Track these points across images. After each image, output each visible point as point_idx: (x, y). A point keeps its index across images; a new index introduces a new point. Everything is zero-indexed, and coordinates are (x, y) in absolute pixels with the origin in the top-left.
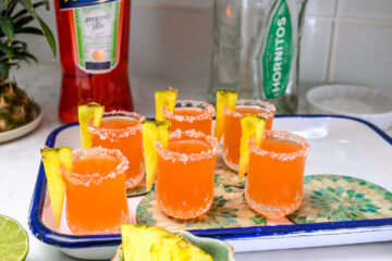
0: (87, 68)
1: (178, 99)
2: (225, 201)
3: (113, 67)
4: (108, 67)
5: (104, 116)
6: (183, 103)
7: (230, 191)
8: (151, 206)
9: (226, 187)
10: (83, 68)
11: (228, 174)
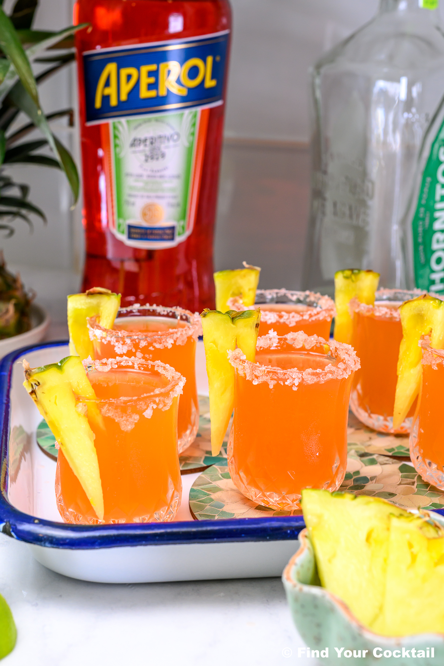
0: (130, 237)
1: (259, 287)
2: (366, 480)
3: (180, 239)
4: (172, 239)
5: (120, 315)
6: (270, 294)
7: (373, 462)
8: (217, 489)
9: (363, 455)
10: (123, 237)
11: (363, 436)
